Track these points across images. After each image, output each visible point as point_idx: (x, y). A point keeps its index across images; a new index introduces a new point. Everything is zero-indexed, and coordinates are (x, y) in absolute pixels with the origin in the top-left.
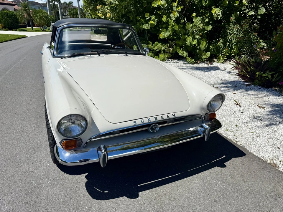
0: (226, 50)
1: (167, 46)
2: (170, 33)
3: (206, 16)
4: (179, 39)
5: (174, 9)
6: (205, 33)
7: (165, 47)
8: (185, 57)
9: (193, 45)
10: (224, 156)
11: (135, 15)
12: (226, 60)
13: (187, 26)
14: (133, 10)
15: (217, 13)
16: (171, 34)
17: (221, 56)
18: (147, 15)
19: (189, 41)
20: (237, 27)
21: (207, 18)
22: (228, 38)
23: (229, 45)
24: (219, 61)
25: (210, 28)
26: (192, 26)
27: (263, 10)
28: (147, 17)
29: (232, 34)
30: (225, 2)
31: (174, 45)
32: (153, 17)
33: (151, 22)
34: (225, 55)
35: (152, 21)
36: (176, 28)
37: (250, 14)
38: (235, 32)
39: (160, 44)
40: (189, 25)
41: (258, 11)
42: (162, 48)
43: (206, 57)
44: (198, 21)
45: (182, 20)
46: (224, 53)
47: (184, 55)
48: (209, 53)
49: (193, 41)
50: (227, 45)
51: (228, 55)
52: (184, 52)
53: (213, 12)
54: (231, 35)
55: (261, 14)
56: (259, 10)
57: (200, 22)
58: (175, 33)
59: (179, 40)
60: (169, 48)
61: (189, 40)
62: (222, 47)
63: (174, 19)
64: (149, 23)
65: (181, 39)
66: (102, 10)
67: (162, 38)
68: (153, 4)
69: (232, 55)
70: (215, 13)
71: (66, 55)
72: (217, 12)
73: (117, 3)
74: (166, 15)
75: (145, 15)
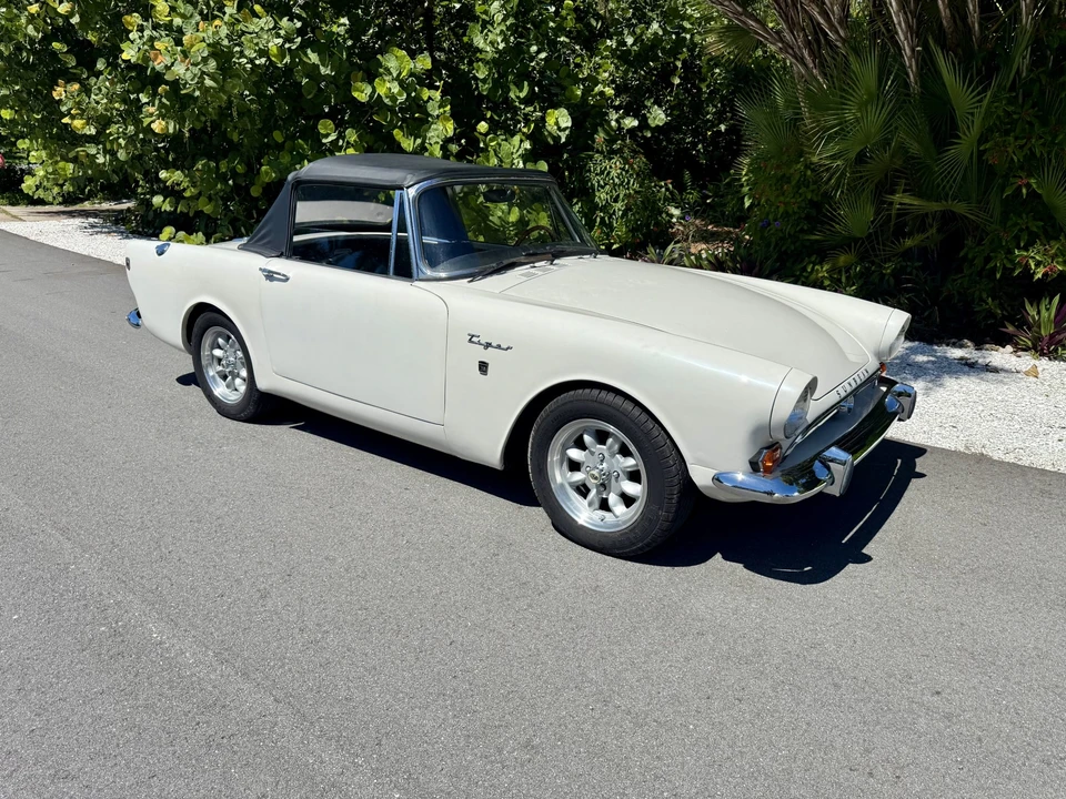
0: (596, 233)
3: (524, 134)
5: (433, 109)
10: (899, 461)
14: (253, 107)
15: (561, 123)
18: (326, 128)
20: (618, 163)
21: (527, 139)
22: (600, 197)
23: (602, 219)
27: (658, 116)
28: (327, 136)
29: (606, 184)
30: (572, 92)
32: (353, 135)
33: (346, 152)
35: (348, 148)
38: (613, 179)
40: (488, 161)
41: (646, 118)
50: (598, 219)
53: (550, 120)
54: (603, 187)
55: (658, 126)
56: (648, 115)
63: (441, 142)
64: (339, 155)
68: (356, 90)
69: (615, 247)
70: (555, 123)
71: (443, 275)
72: (560, 120)
73: (208, 82)
74: (401, 128)
75: (319, 127)
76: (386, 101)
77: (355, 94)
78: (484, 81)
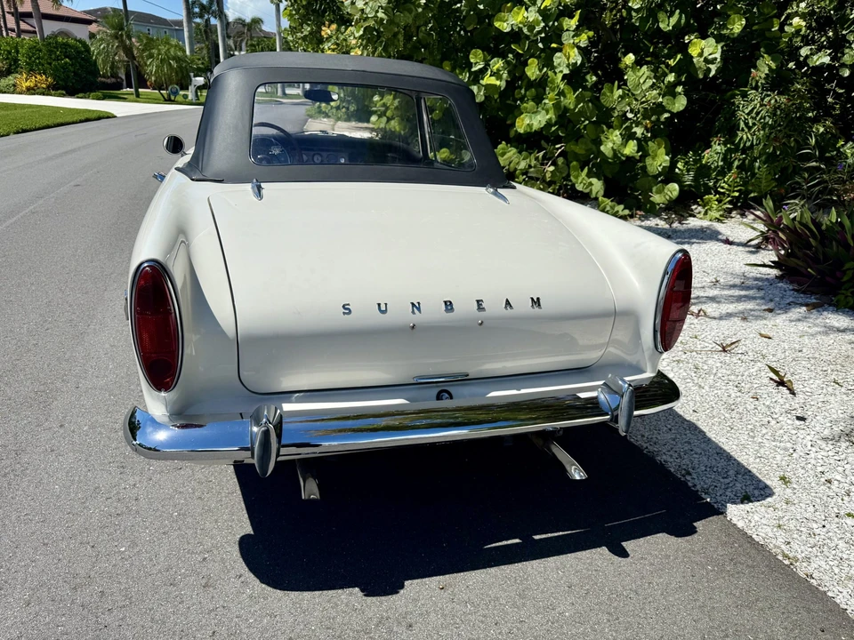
0: (731, 177)
1: (537, 159)
2: (548, 117)
3: (668, 66)
4: (576, 136)
5: (567, 38)
6: (662, 119)
7: (528, 160)
8: (593, 195)
9: (624, 159)
11: (439, 57)
12: (730, 211)
13: (605, 94)
15: (706, 54)
16: (553, 121)
17: (715, 198)
18: (476, 57)
19: (610, 145)
20: (773, 101)
21: (671, 72)
22: (742, 138)
23: (742, 162)
24: (706, 213)
25: (680, 104)
26: (622, 97)
28: (477, 64)
29: (754, 124)
31: (559, 156)
32: (498, 64)
33: (488, 80)
34: (729, 196)
35: (491, 76)
36: (570, 100)
37: (817, 63)
38: (764, 118)
39: (512, 153)
40: (612, 92)
41: (844, 54)
42: (518, 163)
43: (664, 199)
44: (642, 81)
45: (588, 77)
46: (723, 188)
47: (591, 190)
48: (675, 186)
49: (625, 144)
50: (737, 162)
51: (737, 194)
52: (594, 180)
53: (694, 51)
54: (750, 128)
56: (847, 51)
57: (650, 83)
58: (564, 116)
59: (577, 141)
60: (542, 164)
61: (612, 142)
62: (718, 166)
63: (566, 71)
64: (481, 82)
65: (582, 136)
66: (337, 39)
67: (522, 132)
68: (497, 20)
69: (752, 195)
70: (701, 55)
72: (705, 51)
73: (381, 15)
74: (538, 58)
75: (471, 56)
76: (525, 30)
77: (497, 24)
78: (637, 11)
